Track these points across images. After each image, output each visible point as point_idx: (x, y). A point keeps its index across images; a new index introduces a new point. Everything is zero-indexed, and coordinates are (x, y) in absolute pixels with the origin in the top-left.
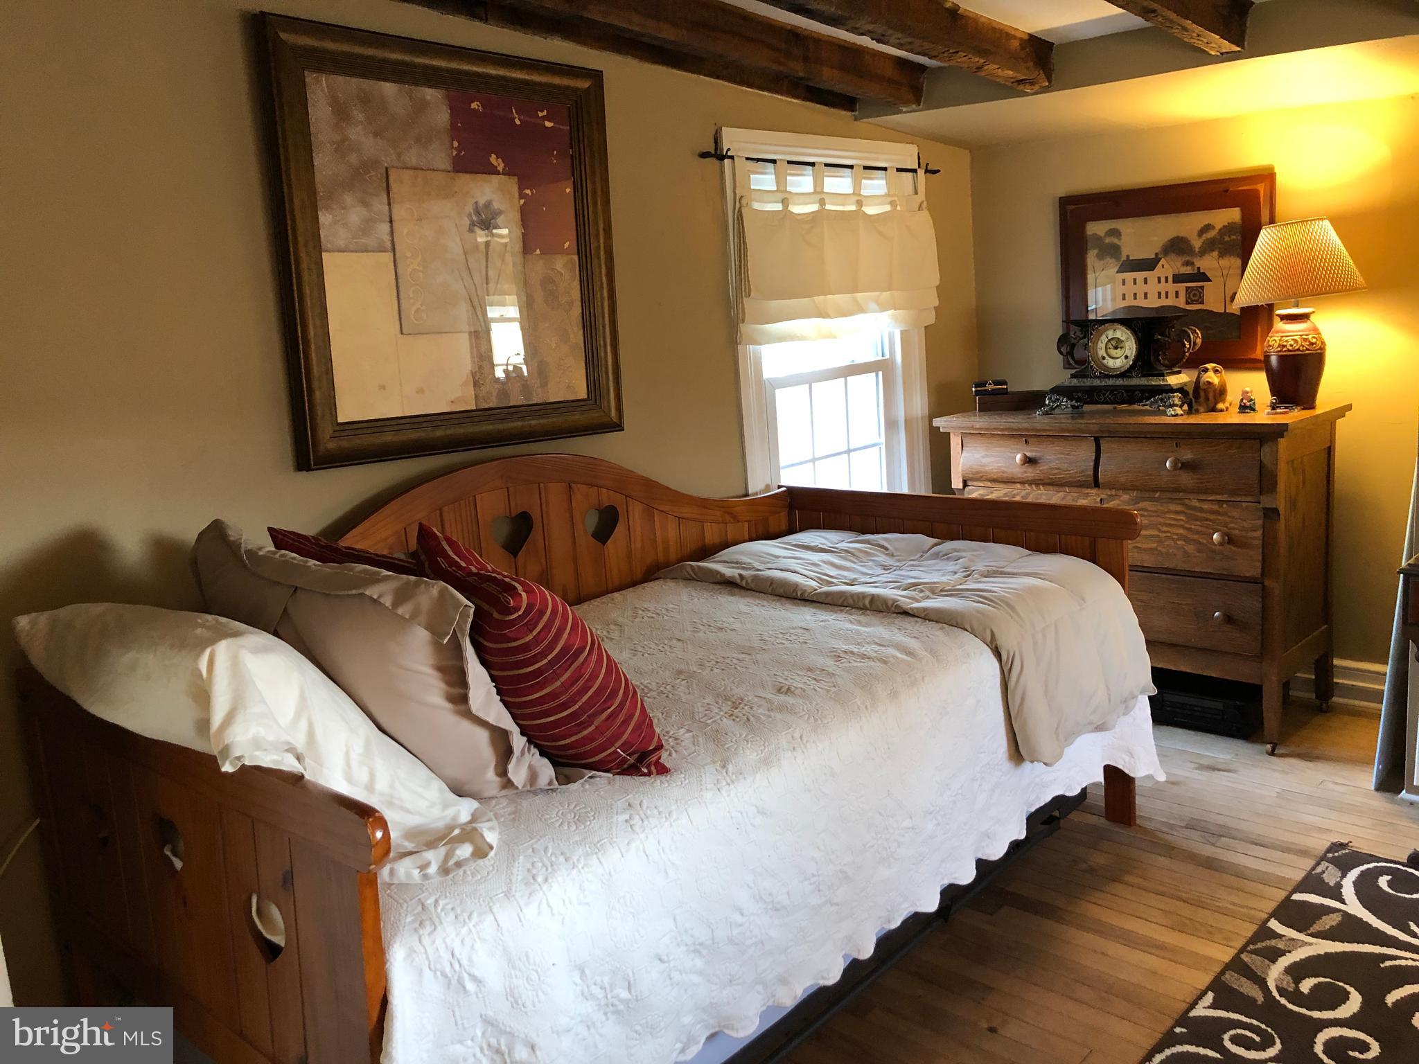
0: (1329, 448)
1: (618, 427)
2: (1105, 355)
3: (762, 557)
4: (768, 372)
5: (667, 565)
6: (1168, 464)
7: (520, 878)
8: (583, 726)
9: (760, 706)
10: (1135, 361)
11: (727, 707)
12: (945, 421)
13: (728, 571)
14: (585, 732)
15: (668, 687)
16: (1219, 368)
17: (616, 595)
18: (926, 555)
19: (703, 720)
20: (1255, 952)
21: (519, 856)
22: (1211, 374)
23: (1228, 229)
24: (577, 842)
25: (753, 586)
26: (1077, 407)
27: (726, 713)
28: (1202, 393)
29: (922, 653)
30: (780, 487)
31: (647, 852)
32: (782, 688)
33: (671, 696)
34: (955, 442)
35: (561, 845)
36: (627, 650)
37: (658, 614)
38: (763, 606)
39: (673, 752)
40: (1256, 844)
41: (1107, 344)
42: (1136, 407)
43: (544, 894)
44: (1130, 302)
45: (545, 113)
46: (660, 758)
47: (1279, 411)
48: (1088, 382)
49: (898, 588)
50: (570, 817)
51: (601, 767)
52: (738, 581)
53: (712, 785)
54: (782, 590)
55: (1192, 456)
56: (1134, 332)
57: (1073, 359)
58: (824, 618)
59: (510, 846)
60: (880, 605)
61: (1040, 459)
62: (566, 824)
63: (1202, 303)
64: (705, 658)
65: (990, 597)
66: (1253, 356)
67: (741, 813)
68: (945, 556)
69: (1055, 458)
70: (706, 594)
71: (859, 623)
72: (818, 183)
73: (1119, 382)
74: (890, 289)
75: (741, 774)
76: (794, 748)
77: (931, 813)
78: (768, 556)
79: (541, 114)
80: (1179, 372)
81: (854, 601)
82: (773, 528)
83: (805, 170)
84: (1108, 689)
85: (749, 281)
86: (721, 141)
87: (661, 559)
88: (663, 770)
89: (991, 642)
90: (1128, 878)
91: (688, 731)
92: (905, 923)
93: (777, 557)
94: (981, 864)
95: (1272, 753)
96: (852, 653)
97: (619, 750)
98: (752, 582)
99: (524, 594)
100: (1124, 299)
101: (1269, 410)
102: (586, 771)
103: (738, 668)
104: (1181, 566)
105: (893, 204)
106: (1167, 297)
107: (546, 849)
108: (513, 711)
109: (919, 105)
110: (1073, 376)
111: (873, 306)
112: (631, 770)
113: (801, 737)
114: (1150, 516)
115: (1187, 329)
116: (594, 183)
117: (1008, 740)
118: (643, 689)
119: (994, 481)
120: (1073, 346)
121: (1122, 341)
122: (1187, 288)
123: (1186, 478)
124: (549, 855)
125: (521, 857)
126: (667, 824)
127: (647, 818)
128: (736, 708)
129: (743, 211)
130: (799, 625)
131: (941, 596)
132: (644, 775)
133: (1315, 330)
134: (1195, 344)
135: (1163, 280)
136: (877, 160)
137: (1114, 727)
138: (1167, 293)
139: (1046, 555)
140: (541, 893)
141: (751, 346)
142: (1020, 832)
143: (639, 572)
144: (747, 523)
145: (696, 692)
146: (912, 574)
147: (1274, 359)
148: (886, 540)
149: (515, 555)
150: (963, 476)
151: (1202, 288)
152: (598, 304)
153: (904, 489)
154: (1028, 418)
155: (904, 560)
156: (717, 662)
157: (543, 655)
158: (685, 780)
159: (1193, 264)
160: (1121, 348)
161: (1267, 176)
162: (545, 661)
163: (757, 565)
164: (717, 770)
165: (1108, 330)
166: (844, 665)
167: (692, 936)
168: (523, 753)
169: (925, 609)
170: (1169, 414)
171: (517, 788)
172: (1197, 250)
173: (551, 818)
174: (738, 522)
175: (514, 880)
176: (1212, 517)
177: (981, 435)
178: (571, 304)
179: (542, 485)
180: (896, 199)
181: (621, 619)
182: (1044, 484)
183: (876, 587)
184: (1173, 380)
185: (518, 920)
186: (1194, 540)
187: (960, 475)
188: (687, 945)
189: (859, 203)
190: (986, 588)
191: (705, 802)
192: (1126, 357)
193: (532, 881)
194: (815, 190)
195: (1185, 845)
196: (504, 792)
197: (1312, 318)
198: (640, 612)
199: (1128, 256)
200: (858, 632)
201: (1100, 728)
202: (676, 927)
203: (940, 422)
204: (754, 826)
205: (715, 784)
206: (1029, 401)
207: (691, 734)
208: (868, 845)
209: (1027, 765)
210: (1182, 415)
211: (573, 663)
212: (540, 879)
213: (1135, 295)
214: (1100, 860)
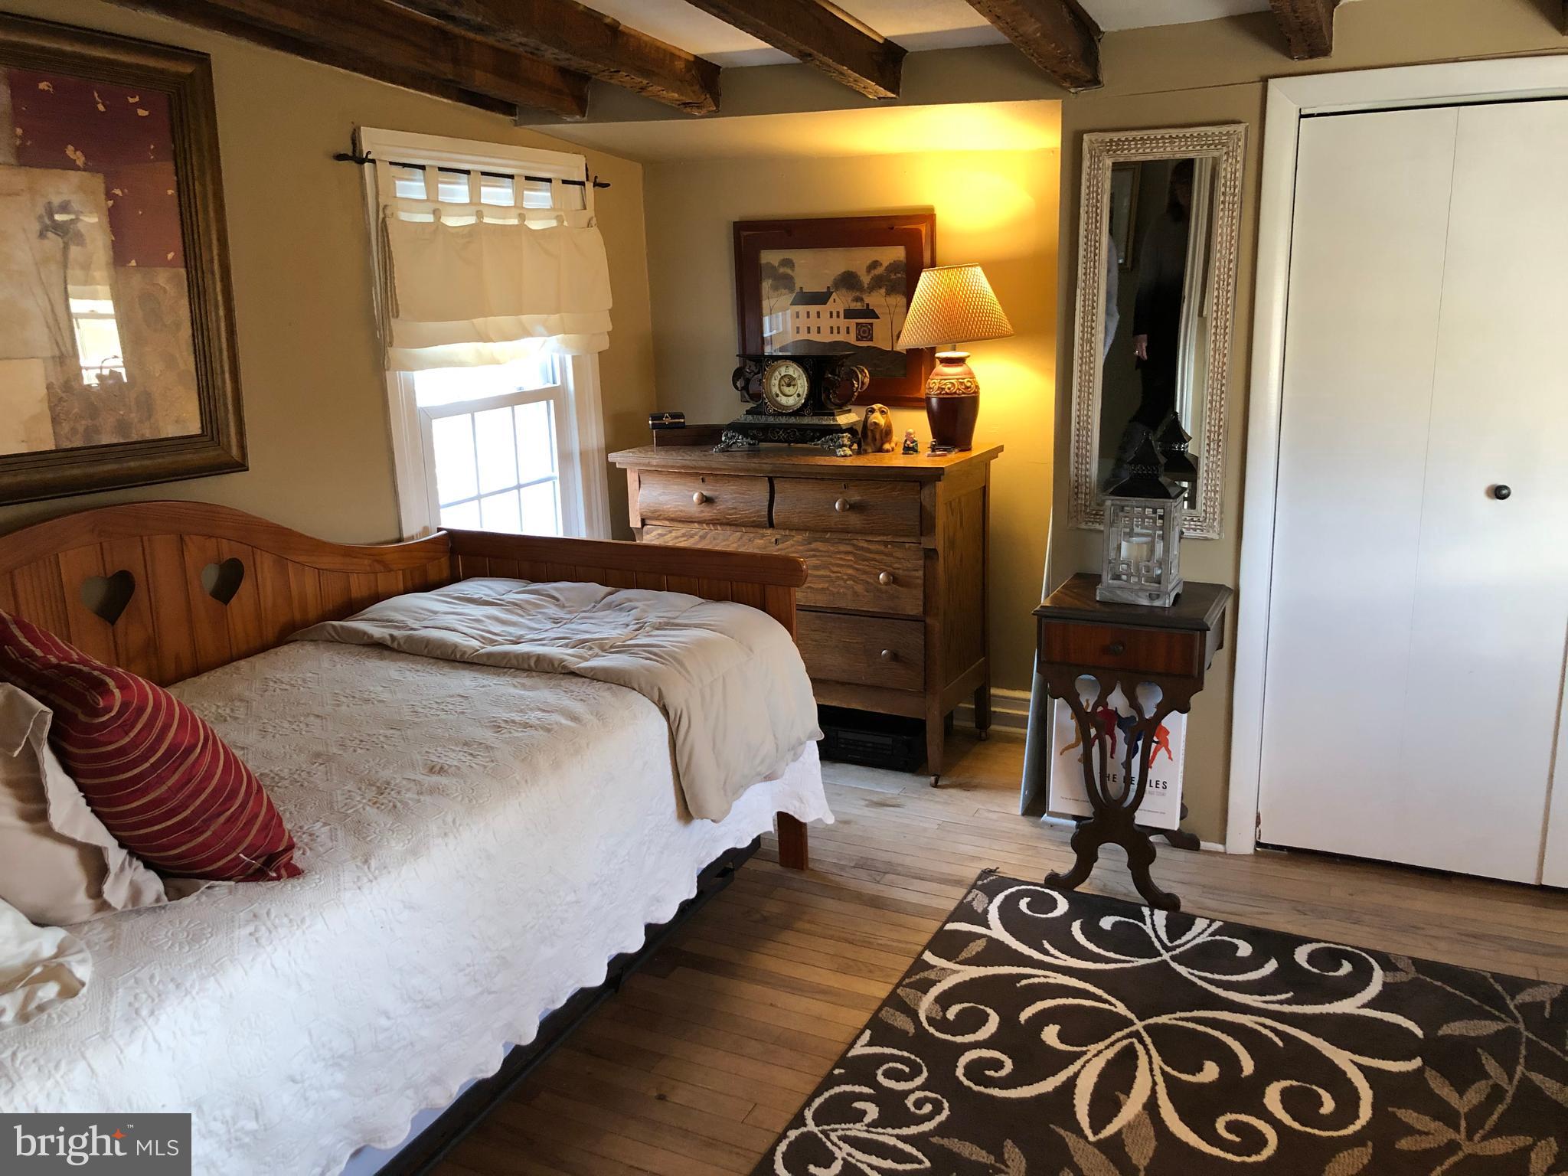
0: (985, 487)
1: (241, 466)
2: (778, 392)
3: (416, 612)
4: (423, 400)
5: (306, 624)
6: (837, 506)
7: (119, 1015)
8: (198, 832)
9: (408, 790)
10: (807, 400)
11: (371, 793)
12: (621, 457)
13: (377, 631)
14: (200, 839)
15: (302, 774)
16: (885, 408)
17: (242, 663)
18: (599, 606)
19: (342, 810)
20: (908, 986)
21: (117, 989)
22: (877, 414)
23: (893, 267)
24: (190, 964)
25: (405, 647)
26: (754, 444)
27: (369, 800)
28: (869, 433)
29: (588, 717)
30: (439, 530)
31: (276, 966)
32: (433, 767)
33: (306, 784)
34: (632, 478)
35: (170, 970)
36: (255, 732)
37: (292, 685)
38: (418, 671)
39: (308, 850)
40: (916, 878)
41: (780, 381)
42: (810, 445)
43: (149, 1028)
44: (803, 336)
45: (137, 99)
46: (291, 858)
47: (938, 453)
48: (763, 420)
49: (566, 645)
50: (182, 936)
51: (220, 875)
52: (389, 643)
53: (352, 884)
54: (439, 652)
55: (859, 498)
56: (806, 370)
57: (748, 394)
58: (485, 682)
59: (106, 981)
60: (546, 666)
61: (717, 498)
62: (177, 945)
63: (871, 340)
64: (348, 736)
65: (660, 653)
66: (918, 395)
67: (385, 910)
68: (618, 607)
69: (732, 497)
70: (352, 660)
71: (523, 686)
72: (474, 193)
73: (792, 420)
74: (557, 311)
75: (385, 868)
76: (445, 834)
77: (596, 884)
78: (422, 612)
79: (131, 100)
80: (849, 411)
81: (518, 661)
82: (433, 575)
83: (459, 178)
84: (776, 738)
85: (396, 300)
86: (361, 145)
87: (298, 616)
88: (295, 872)
89: (659, 701)
90: (799, 925)
91: (325, 824)
92: (572, 1000)
93: (436, 613)
94: (650, 929)
95: (936, 785)
96: (513, 722)
97: (241, 855)
98: (405, 643)
99: (117, 692)
100: (798, 332)
101: (929, 452)
102: (201, 882)
103: (385, 746)
104: (852, 606)
105: (559, 218)
106: (838, 333)
107: (152, 977)
108: (110, 822)
109: (584, 116)
110: (748, 412)
111: (540, 329)
112: (258, 875)
113: (454, 822)
114: (822, 556)
115: (855, 368)
116: (203, 185)
117: (677, 798)
118: (273, 778)
119: (672, 520)
120: (748, 381)
121: (794, 379)
122: (857, 324)
123: (855, 520)
124: (156, 983)
125: (120, 990)
126: (298, 933)
127: (276, 927)
128: (382, 794)
129: (388, 223)
130: (457, 692)
131: (610, 653)
132: (273, 879)
133: (970, 374)
134: (863, 383)
135: (835, 314)
136: (540, 170)
137: (782, 775)
138: (838, 328)
139: (718, 604)
140: (146, 1028)
141: (402, 372)
142: (690, 892)
143: (270, 634)
144: (401, 572)
145: (335, 778)
146: (583, 627)
147: (934, 401)
148: (556, 589)
149: (113, 623)
150: (641, 515)
151: (871, 324)
152: (212, 325)
153: (581, 533)
154: (705, 455)
155: (576, 612)
156: (361, 741)
157: (144, 758)
158: (321, 881)
159: (862, 300)
160: (794, 385)
161: (928, 216)
162: (147, 765)
163: (411, 623)
164: (357, 866)
165: (780, 367)
166: (504, 736)
167: (331, 1049)
168: (122, 869)
169: (592, 669)
170: (839, 454)
171: (115, 909)
172: (866, 286)
173: (158, 940)
174: (391, 571)
175: (111, 1018)
176: (877, 557)
177: (658, 472)
178: (178, 326)
179: (145, 538)
180: (562, 213)
181: (247, 693)
182: (721, 524)
183: (543, 645)
184: (843, 420)
185: (117, 1063)
186: (862, 580)
187: (638, 513)
188: (324, 1059)
189: (522, 217)
190: (654, 642)
191: (343, 904)
192: (799, 395)
193: (135, 1016)
194: (471, 200)
195: (853, 885)
196: (99, 915)
197: (968, 361)
198: (271, 684)
199: (801, 288)
200: (522, 697)
201: (768, 778)
202: (312, 1043)
203: (618, 458)
204: (401, 923)
205: (354, 882)
206: (705, 437)
207: (328, 827)
208: (528, 927)
209: (697, 823)
210: (851, 456)
211: (181, 764)
212: (144, 1012)
213: (809, 328)
214: (772, 908)
